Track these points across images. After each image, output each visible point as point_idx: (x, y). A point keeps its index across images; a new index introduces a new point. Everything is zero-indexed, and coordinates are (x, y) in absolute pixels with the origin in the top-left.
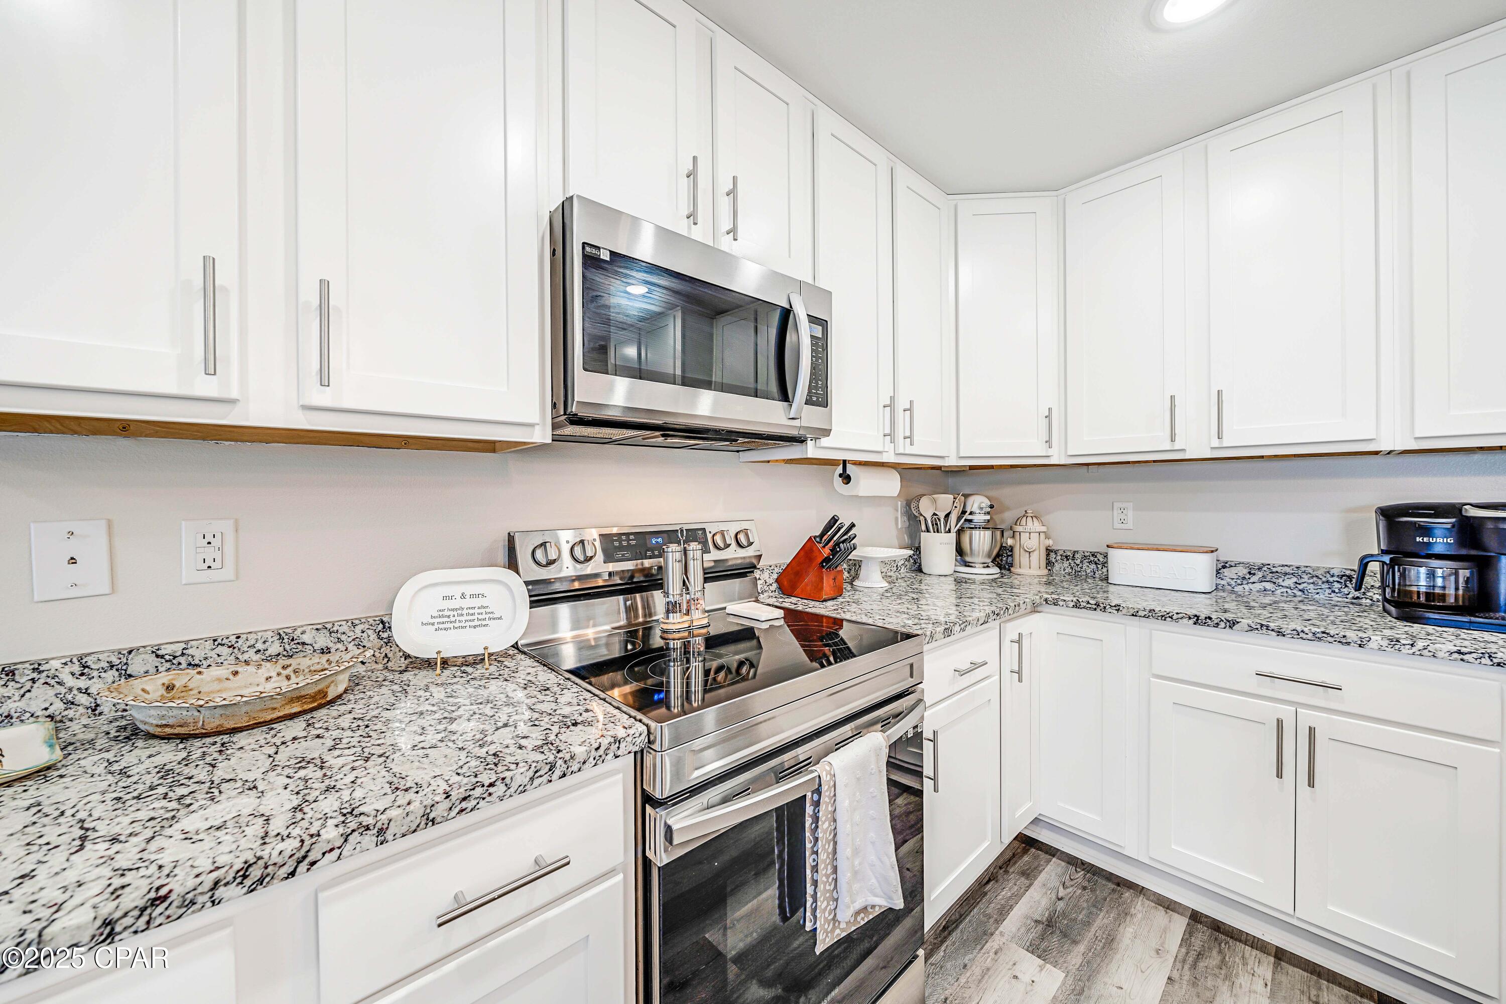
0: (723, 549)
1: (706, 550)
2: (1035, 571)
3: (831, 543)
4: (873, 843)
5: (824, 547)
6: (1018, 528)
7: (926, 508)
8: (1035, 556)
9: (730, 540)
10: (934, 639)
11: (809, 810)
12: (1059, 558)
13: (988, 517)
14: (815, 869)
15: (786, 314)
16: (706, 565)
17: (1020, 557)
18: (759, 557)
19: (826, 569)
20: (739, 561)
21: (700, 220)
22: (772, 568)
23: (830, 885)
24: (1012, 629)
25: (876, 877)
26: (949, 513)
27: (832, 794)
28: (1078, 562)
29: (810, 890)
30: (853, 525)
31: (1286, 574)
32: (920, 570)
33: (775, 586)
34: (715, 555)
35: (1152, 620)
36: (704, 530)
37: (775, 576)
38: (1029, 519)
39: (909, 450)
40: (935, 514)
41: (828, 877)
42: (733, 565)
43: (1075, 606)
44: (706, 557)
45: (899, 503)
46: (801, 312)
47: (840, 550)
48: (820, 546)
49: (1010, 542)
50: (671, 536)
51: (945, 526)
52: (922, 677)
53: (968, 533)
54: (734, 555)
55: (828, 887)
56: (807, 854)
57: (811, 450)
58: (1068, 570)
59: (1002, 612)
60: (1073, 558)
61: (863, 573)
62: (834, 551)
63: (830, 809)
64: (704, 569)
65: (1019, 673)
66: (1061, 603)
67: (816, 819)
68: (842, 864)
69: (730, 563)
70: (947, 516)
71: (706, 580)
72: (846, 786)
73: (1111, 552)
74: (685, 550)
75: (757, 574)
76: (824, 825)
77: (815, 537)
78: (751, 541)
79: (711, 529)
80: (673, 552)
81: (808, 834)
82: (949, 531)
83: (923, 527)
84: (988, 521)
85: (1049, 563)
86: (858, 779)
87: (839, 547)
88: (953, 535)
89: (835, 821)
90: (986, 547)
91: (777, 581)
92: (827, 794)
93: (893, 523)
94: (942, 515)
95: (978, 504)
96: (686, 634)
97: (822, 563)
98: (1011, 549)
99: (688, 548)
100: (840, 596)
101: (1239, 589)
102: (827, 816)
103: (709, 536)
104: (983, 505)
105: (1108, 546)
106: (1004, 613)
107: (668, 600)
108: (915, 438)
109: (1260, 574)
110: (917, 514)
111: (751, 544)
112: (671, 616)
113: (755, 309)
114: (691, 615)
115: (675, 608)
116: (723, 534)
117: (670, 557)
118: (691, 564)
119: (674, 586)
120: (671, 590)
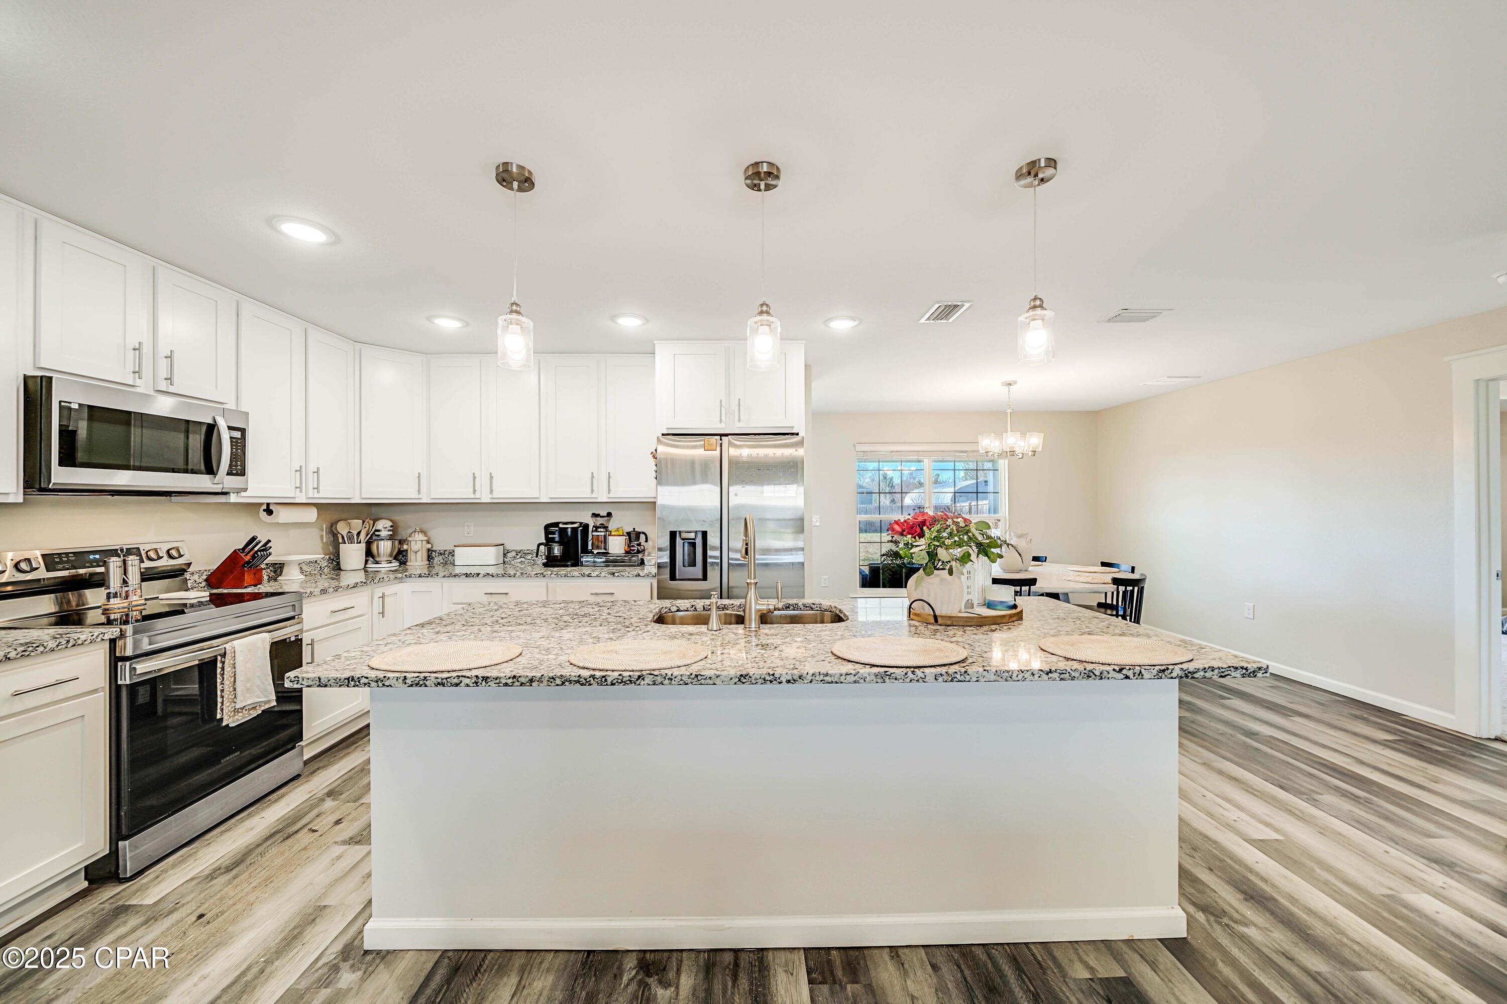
0: (156, 560)
1: (142, 561)
2: (419, 563)
3: (252, 553)
4: (258, 677)
5: (246, 555)
6: (410, 539)
7: (342, 529)
8: (419, 554)
9: (163, 553)
10: (313, 595)
11: (219, 665)
12: (437, 554)
13: (391, 533)
14: (222, 691)
15: (211, 428)
16: (142, 570)
17: (411, 556)
18: (189, 565)
19: (248, 568)
20: (169, 568)
21: (144, 374)
22: (202, 572)
23: (232, 696)
24: (378, 592)
25: (260, 691)
26: (361, 531)
27: (233, 655)
28: (446, 556)
29: (219, 700)
30: (269, 541)
31: (528, 554)
32: (340, 569)
33: (204, 584)
34: (147, 564)
35: (451, 578)
36: (138, 549)
37: (205, 577)
38: (417, 533)
39: (316, 495)
40: (349, 532)
41: (230, 692)
42: (161, 571)
43: (419, 577)
44: (143, 565)
45: (325, 525)
46: (222, 424)
47: (258, 556)
48: (242, 555)
49: (405, 547)
50: (114, 553)
51: (358, 538)
52: (302, 612)
53: (376, 543)
54: (165, 563)
55: (230, 697)
56: (218, 684)
57: (233, 498)
58: (442, 561)
59: (368, 582)
60: (444, 554)
61: (285, 570)
62: (253, 557)
63: (232, 662)
64: (141, 573)
65: (383, 613)
66: (413, 576)
67: (223, 669)
68: (238, 685)
69: (160, 569)
70: (359, 534)
71: (143, 580)
72: (241, 652)
73: (457, 550)
74: (124, 561)
75: (187, 575)
76: (228, 669)
77: (239, 550)
78: (182, 554)
79: (143, 548)
80: (114, 563)
81: (218, 676)
82: (360, 542)
83: (340, 540)
84: (391, 535)
85: (430, 558)
86: (250, 650)
87: (257, 554)
88: (363, 546)
89: (235, 668)
90: (389, 550)
91: (206, 580)
92: (230, 655)
93: (319, 539)
94: (355, 533)
95: (383, 526)
96: (126, 610)
97: (244, 565)
98: (407, 551)
99: (127, 559)
100: (260, 584)
101: (513, 562)
102: (230, 665)
103: (143, 553)
104: (386, 526)
105: (455, 546)
106: (370, 582)
107: (108, 591)
108: (321, 488)
109: (520, 555)
110: (336, 533)
111: (181, 556)
112: (112, 600)
113: (187, 426)
114: (130, 599)
115: (115, 595)
116: (156, 550)
117: (111, 565)
118: (130, 569)
119: (115, 582)
120: (112, 585)
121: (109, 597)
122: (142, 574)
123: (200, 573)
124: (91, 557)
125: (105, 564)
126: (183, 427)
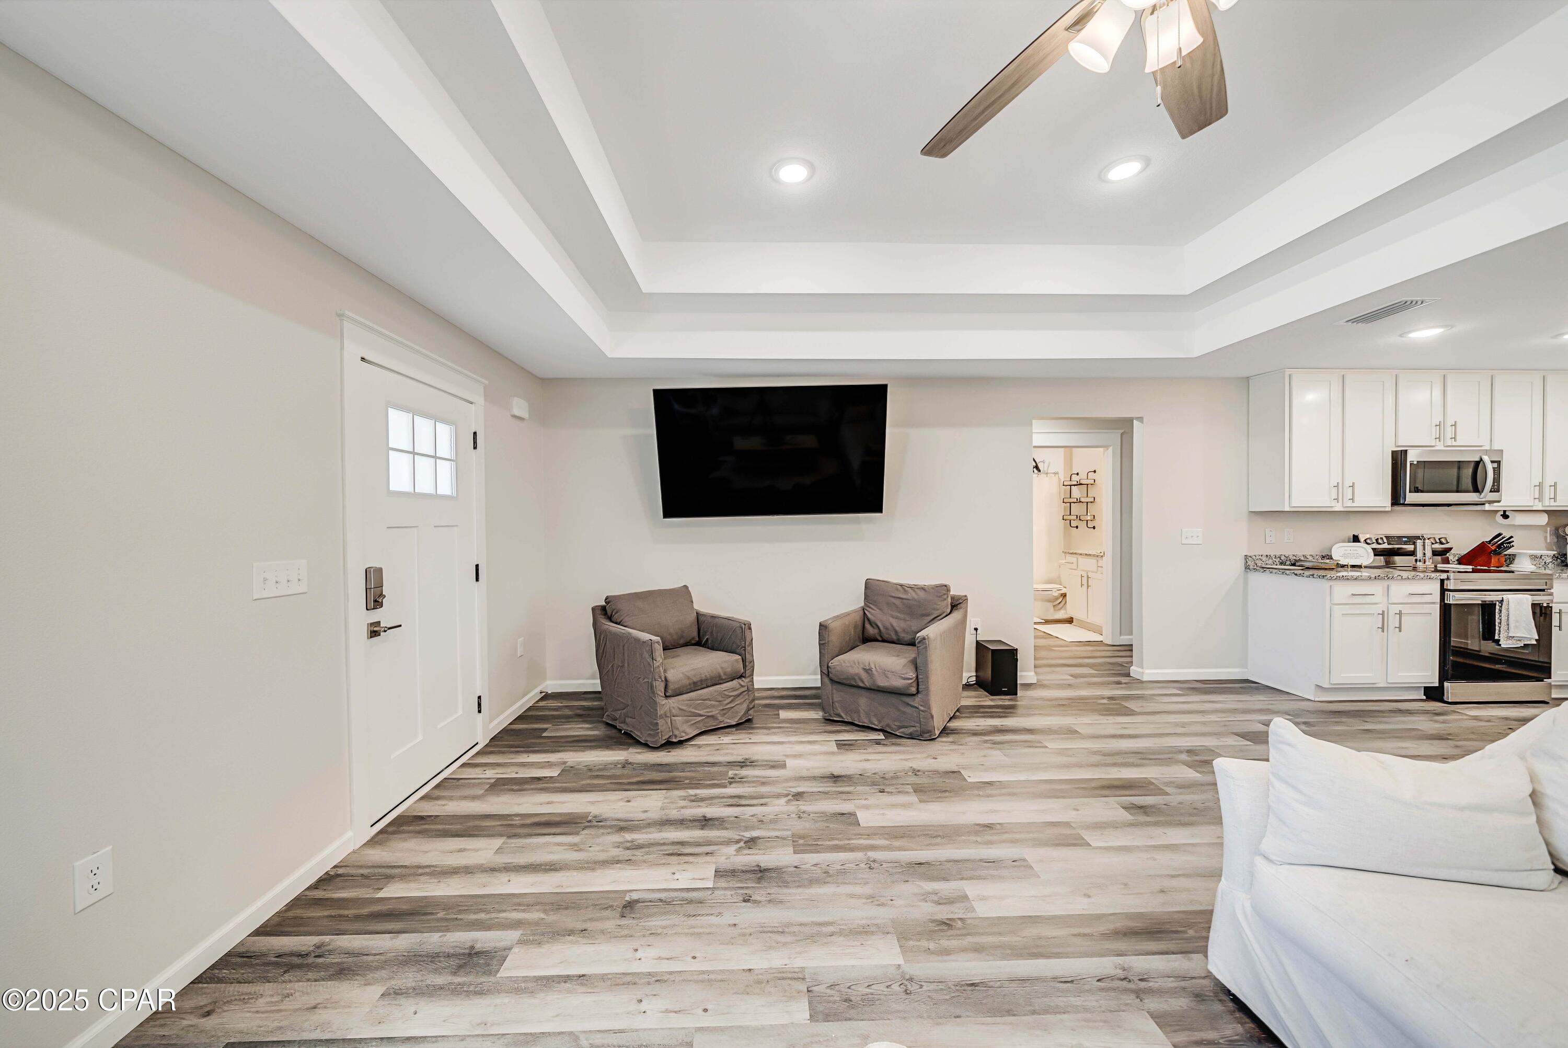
0: (1434, 544)
3: (1498, 544)
4: (1524, 621)
5: (1493, 545)
9: (1440, 540)
11: (1497, 607)
14: (1500, 623)
15: (1479, 463)
18: (1450, 549)
19: (1494, 554)
20: (1440, 549)
23: (1506, 628)
25: (1526, 630)
27: (1507, 604)
30: (1511, 537)
33: (1457, 562)
37: (1459, 558)
41: (1505, 626)
45: (1553, 528)
46: (1486, 460)
47: (1502, 546)
48: (1490, 544)
50: (1418, 538)
54: (1438, 546)
57: (1489, 507)
62: (1498, 547)
63: (1506, 608)
67: (1500, 610)
68: (1510, 622)
74: (1423, 543)
75: (1448, 555)
76: (1503, 611)
77: (1487, 541)
78: (1448, 541)
79: (1431, 536)
80: (1420, 543)
86: (1518, 602)
89: (1508, 612)
91: (1457, 560)
92: (1504, 603)
93: (1543, 539)
97: (1489, 551)
99: (1425, 542)
103: (1431, 539)
107: (1416, 558)
111: (1448, 543)
112: (1418, 563)
113: (1460, 465)
114: (1427, 563)
115: (1420, 561)
116: (1434, 538)
117: (1418, 544)
118: (1426, 547)
119: (1419, 555)
120: (1418, 555)
121: (1416, 560)
122: (1433, 551)
123: (1454, 555)
124: (1404, 539)
125: (1414, 543)
126: (1456, 465)
